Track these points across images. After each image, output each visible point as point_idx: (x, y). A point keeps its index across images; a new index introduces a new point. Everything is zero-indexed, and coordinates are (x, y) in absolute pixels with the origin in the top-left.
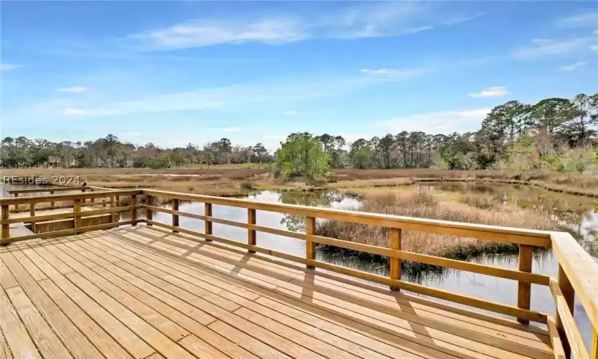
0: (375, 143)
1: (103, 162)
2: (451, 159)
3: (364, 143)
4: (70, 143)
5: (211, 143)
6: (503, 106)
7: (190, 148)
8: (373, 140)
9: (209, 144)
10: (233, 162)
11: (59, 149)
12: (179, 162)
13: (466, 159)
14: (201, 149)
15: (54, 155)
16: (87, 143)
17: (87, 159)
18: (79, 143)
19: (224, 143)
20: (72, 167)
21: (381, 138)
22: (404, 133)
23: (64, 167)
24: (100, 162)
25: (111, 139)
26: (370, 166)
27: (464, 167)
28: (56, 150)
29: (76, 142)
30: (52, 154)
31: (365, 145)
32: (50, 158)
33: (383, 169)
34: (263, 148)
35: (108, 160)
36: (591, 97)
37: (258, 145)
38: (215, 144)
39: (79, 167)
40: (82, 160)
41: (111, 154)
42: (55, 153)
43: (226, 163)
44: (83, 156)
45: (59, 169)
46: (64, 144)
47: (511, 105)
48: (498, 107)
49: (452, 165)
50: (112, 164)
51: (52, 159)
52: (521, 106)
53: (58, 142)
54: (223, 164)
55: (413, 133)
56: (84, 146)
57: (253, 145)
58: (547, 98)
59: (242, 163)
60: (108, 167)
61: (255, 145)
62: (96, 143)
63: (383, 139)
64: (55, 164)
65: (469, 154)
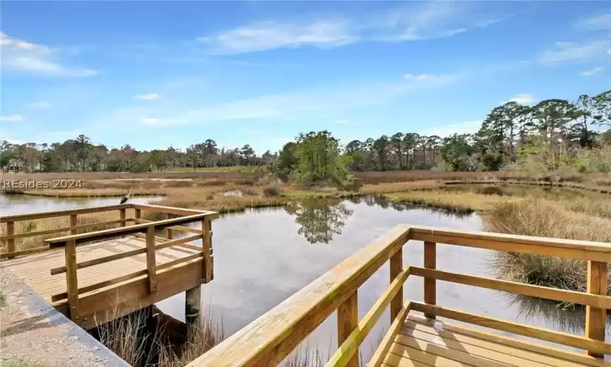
0: (370, 145)
1: (73, 166)
2: (454, 161)
3: (358, 145)
4: (34, 144)
5: (194, 145)
6: (502, 107)
7: (171, 150)
8: (367, 141)
9: (192, 146)
10: (219, 165)
11: (22, 151)
12: (161, 165)
13: (472, 160)
14: (184, 151)
15: (15, 158)
16: (54, 145)
17: (55, 163)
18: (45, 145)
19: (210, 145)
20: (37, 171)
21: (376, 139)
22: (399, 134)
23: (27, 171)
24: (69, 165)
25: (83, 140)
26: (367, 168)
27: (470, 169)
28: (18, 152)
29: (42, 144)
30: (12, 156)
31: (359, 147)
32: (11, 161)
33: (379, 171)
34: (251, 149)
35: (79, 164)
36: (593, 98)
37: (246, 147)
38: (199, 146)
39: (45, 171)
40: (49, 163)
41: (82, 156)
42: (17, 156)
43: (212, 166)
44: (49, 159)
45: (21, 174)
46: (28, 146)
47: (509, 107)
48: (498, 108)
49: (457, 167)
50: (84, 168)
51: (13, 163)
52: (521, 107)
53: (20, 144)
54: (209, 167)
55: (408, 135)
56: (51, 148)
57: (240, 147)
58: (546, 99)
59: (228, 165)
60: (79, 172)
61: (243, 146)
62: (63, 145)
63: (378, 140)
64: (17, 168)
65: (475, 155)
